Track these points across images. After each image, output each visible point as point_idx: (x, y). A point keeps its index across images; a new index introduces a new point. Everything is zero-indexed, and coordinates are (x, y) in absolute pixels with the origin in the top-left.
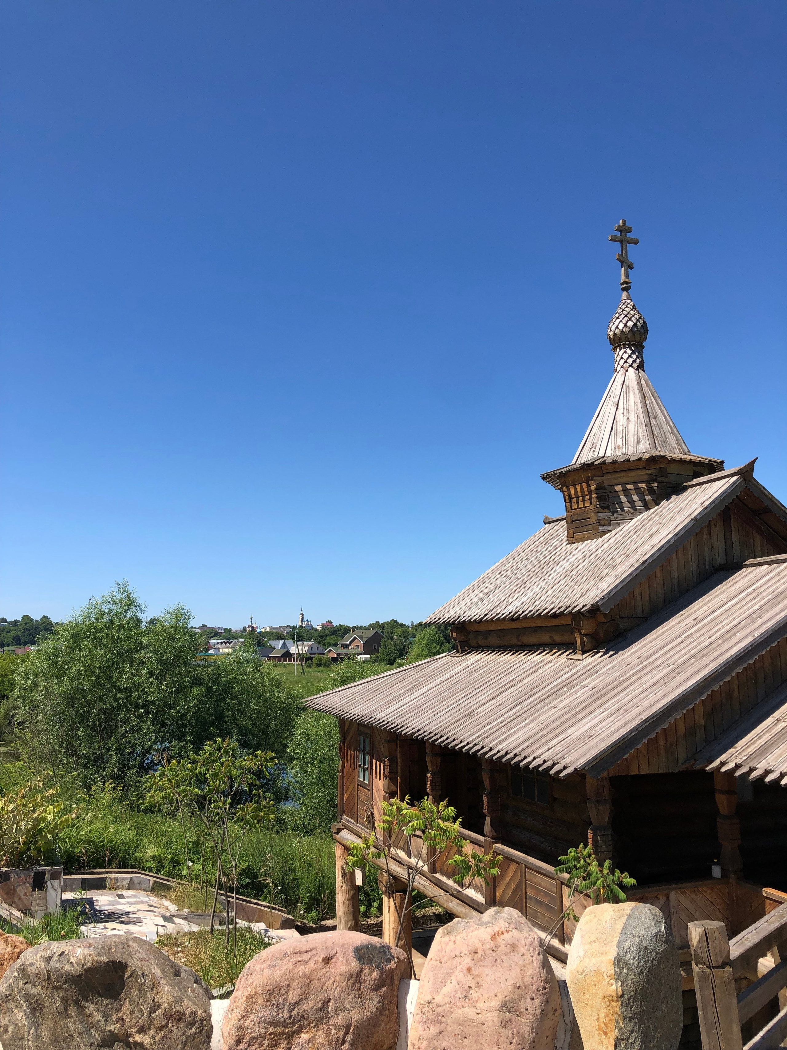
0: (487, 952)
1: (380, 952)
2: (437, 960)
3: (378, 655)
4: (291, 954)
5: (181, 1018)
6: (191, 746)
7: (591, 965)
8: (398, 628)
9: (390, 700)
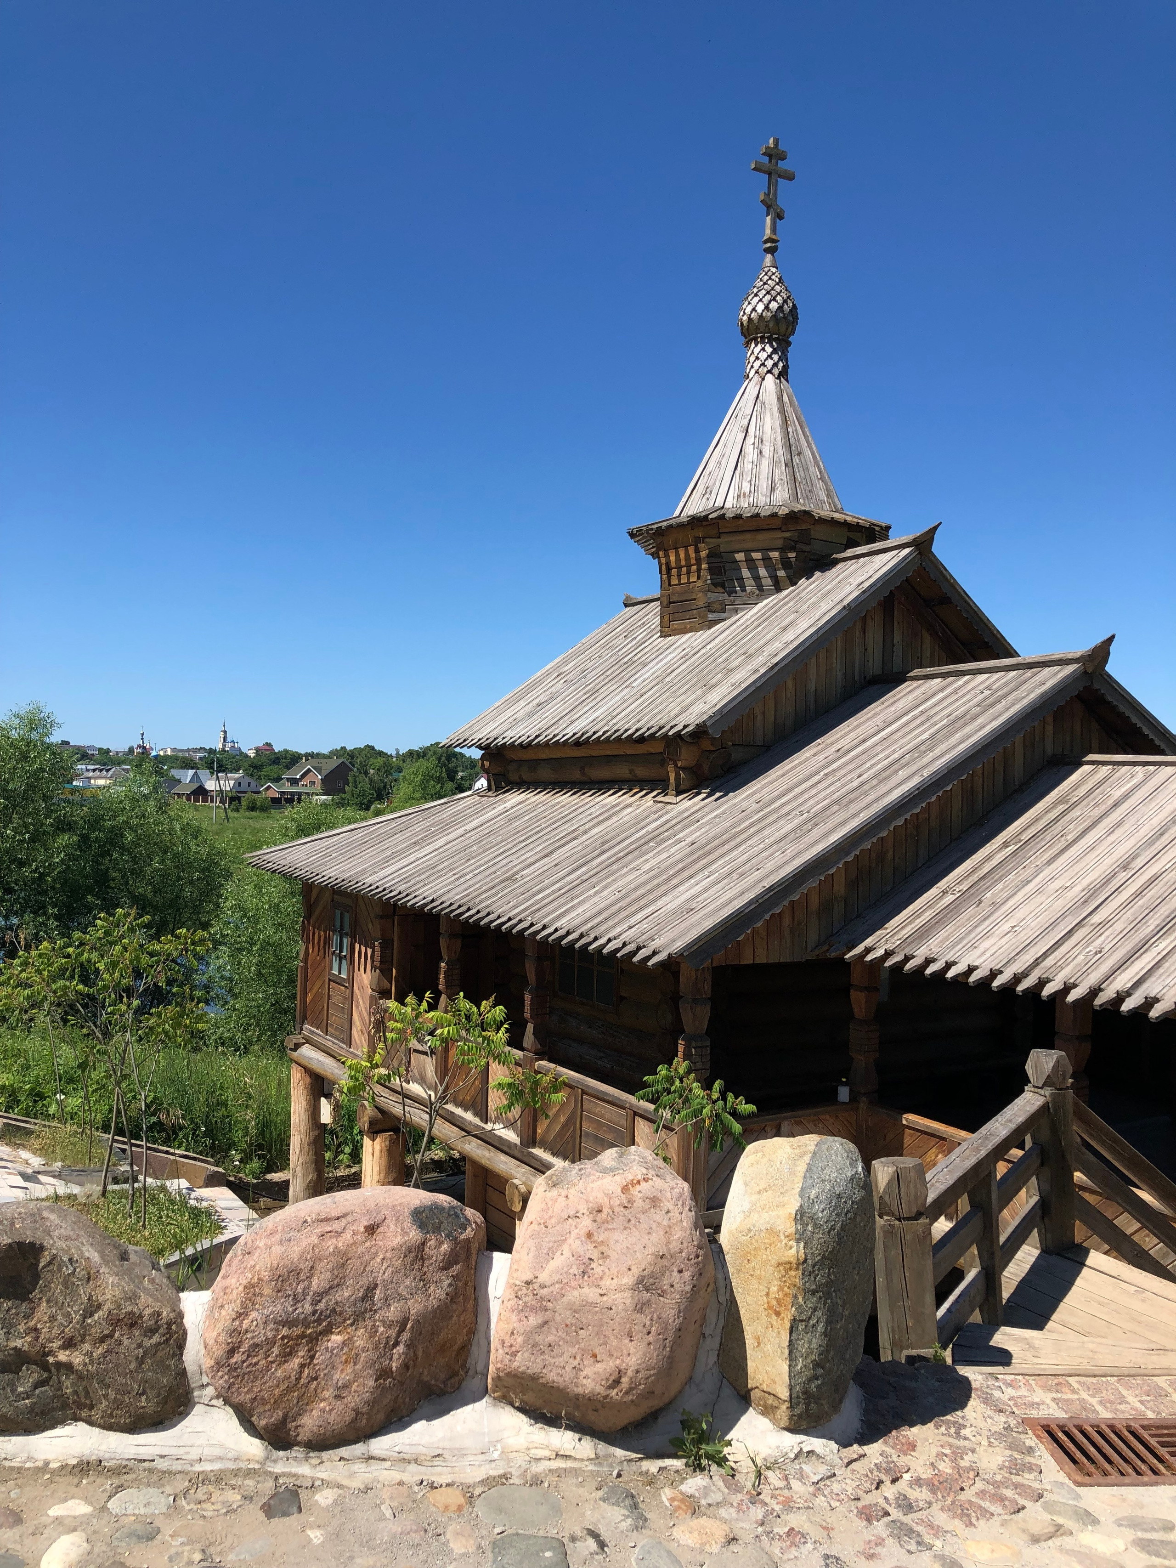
0: (617, 1209)
1: (449, 1215)
2: (540, 1224)
3: (343, 796)
4: (313, 1222)
5: (136, 1322)
6: (56, 924)
7: (762, 1221)
8: (376, 758)
9: (386, 857)
